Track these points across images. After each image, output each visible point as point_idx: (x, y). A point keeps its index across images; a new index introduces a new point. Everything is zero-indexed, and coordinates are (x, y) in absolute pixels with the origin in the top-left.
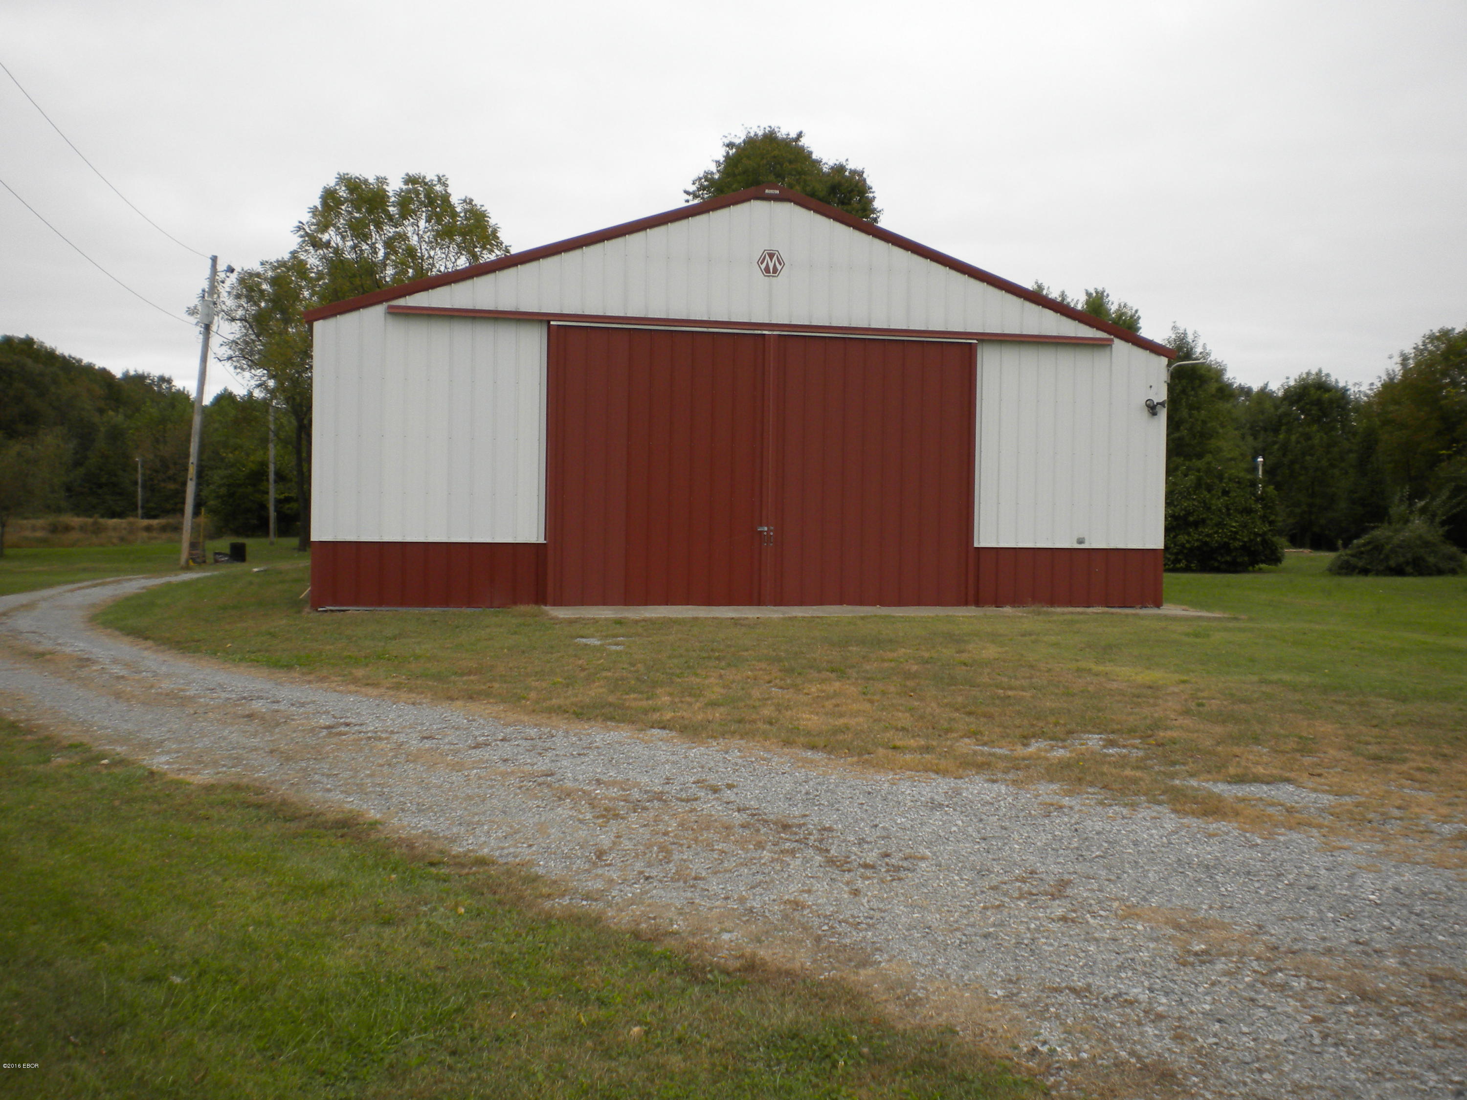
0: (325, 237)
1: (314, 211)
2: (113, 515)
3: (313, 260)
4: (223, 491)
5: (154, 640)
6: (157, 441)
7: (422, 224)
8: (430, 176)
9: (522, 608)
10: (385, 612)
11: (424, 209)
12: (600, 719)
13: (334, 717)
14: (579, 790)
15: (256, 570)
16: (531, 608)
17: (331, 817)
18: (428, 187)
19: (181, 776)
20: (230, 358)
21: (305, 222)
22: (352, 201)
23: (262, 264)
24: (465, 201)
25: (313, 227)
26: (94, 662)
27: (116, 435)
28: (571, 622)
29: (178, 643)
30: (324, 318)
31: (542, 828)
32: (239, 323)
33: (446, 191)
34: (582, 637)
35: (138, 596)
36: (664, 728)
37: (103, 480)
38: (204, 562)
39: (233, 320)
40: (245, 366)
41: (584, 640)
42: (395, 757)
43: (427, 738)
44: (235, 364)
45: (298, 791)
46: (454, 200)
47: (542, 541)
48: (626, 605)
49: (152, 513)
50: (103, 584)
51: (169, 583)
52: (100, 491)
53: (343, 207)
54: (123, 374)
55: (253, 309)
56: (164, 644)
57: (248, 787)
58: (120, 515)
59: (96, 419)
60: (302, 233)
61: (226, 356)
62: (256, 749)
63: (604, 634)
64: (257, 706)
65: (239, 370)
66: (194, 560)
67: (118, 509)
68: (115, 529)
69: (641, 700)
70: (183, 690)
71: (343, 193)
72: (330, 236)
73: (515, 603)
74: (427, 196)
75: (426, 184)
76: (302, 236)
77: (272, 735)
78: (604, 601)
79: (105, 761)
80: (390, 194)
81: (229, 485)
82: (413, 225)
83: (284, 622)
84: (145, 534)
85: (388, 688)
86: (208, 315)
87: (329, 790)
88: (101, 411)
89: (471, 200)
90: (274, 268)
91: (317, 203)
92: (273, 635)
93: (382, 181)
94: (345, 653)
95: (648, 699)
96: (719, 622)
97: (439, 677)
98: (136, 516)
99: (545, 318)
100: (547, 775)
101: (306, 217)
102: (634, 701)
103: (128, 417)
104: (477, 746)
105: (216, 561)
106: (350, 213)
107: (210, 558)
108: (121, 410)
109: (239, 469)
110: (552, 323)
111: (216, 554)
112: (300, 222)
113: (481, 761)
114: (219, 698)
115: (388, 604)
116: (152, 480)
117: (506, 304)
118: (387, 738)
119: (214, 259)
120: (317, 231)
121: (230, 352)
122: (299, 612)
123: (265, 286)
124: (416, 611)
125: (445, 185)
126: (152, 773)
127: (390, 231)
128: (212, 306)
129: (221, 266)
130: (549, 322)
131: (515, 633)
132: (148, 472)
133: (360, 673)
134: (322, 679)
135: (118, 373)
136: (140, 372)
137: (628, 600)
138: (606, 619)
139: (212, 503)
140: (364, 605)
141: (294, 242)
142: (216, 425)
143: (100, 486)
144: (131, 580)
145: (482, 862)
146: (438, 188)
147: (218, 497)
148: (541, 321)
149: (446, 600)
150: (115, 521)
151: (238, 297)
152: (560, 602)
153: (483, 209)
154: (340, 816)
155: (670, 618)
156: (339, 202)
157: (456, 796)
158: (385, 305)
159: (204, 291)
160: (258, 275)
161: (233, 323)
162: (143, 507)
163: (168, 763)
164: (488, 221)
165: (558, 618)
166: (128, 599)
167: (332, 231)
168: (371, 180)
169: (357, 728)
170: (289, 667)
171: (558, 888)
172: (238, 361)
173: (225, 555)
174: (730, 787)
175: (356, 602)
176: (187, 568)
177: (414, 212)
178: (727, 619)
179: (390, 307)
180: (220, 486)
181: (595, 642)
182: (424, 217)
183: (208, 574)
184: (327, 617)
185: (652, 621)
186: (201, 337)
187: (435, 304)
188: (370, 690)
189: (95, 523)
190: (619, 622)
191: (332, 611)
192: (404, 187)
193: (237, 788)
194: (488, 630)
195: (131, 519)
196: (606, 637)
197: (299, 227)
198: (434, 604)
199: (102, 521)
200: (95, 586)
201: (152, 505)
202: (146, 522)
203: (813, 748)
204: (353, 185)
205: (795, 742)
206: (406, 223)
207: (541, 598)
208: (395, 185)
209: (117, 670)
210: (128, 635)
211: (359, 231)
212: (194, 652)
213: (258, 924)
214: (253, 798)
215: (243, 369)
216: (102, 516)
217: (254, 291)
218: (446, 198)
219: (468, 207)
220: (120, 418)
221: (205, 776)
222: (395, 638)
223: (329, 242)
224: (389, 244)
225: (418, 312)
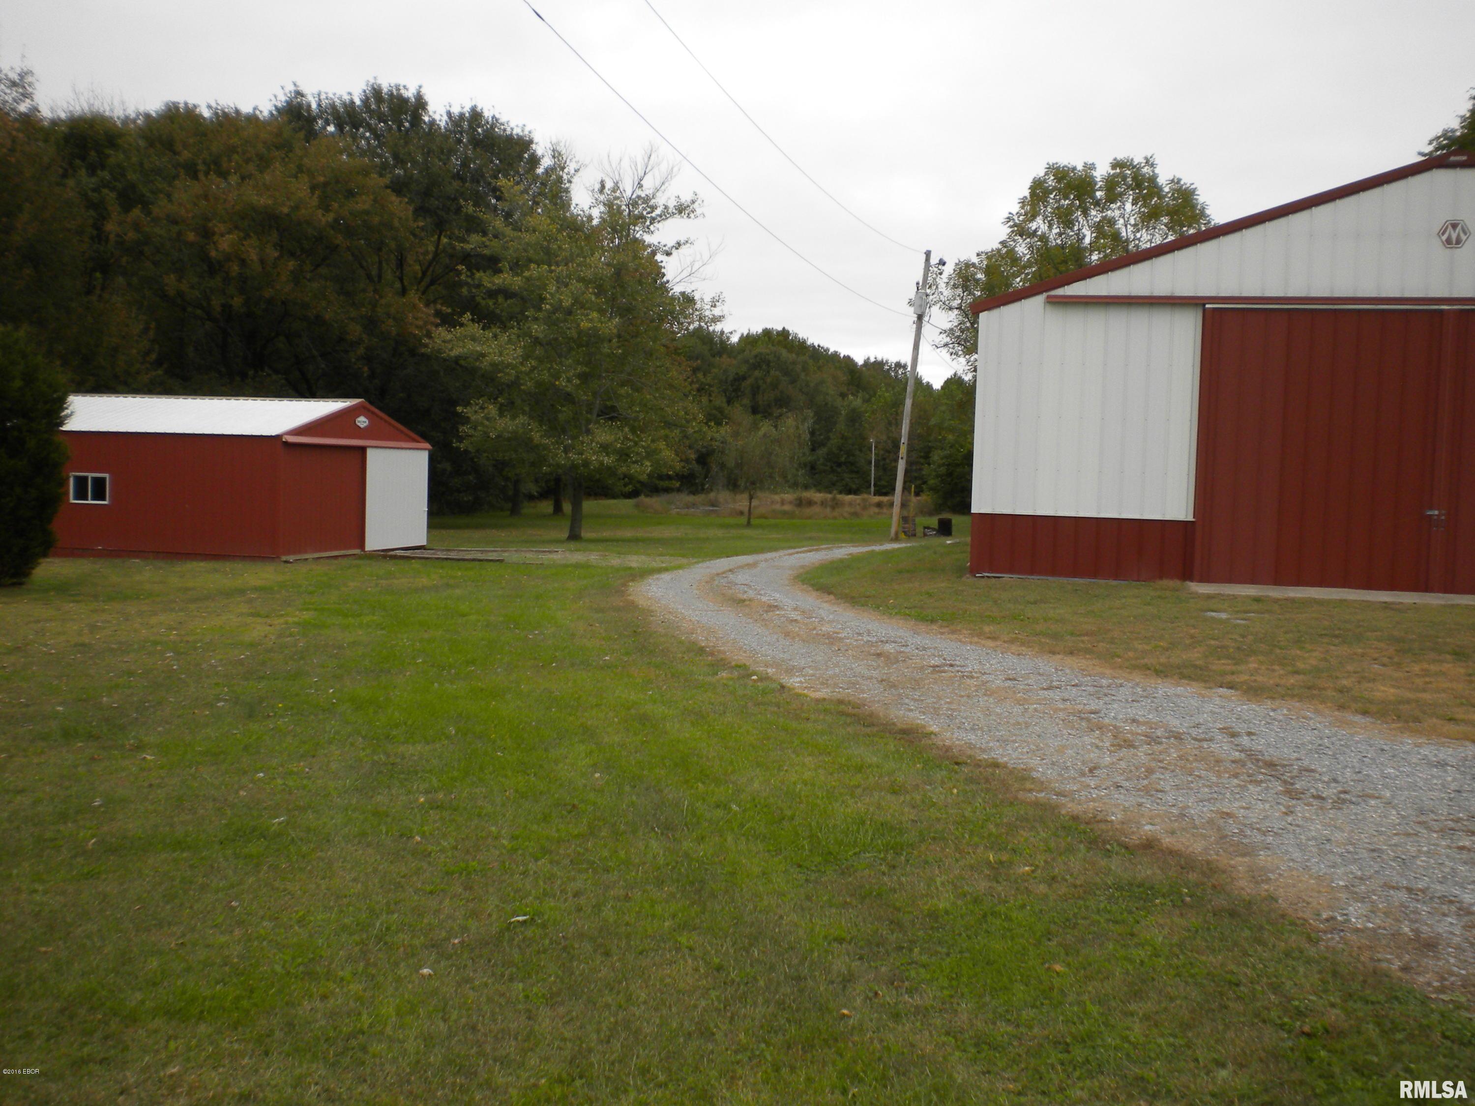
0: (1033, 226)
1: (1023, 202)
2: (850, 492)
3: (1022, 249)
4: (943, 470)
5: (835, 595)
6: (890, 423)
7: (1128, 206)
8: (1138, 159)
9: (1166, 583)
10: (1035, 580)
11: (1131, 192)
12: (1176, 677)
13: (944, 659)
14: (1112, 725)
15: (948, 542)
16: (1175, 583)
17: (900, 726)
18: (1136, 169)
19: (806, 691)
20: (946, 345)
21: (1014, 213)
22: (1059, 190)
23: (978, 255)
24: (1172, 181)
25: (1021, 218)
26: (782, 609)
27: (854, 418)
28: (1209, 597)
29: (853, 598)
30: (989, 309)
31: (1061, 750)
32: (956, 312)
33: (1153, 172)
34: (1213, 611)
35: (841, 561)
36: (1231, 688)
37: (843, 459)
38: (915, 535)
39: (951, 309)
40: (960, 353)
41: (1213, 614)
42: (977, 691)
43: (1010, 679)
44: (951, 350)
45: (887, 709)
46: (1162, 180)
47: (1190, 518)
48: (1275, 585)
49: (884, 491)
50: (817, 550)
51: (873, 551)
52: (839, 470)
53: (1052, 196)
54: (865, 361)
55: (970, 300)
56: (842, 598)
57: (849, 702)
58: (856, 492)
59: (839, 402)
60: (1011, 223)
61: (942, 343)
62: (871, 678)
63: (1236, 609)
64: (889, 648)
65: (954, 357)
66: (905, 532)
67: (854, 486)
68: (850, 504)
69: (1228, 665)
70: (838, 633)
71: (1051, 182)
72: (1039, 225)
73: (1161, 578)
74: (1134, 178)
75: (1134, 167)
76: (1011, 227)
77: (889, 669)
78: (1253, 580)
79: (755, 677)
80: (1098, 179)
81: (948, 465)
82: (1119, 208)
83: (943, 585)
84: (876, 510)
85: (1004, 642)
86: (921, 306)
87: (912, 710)
88: (843, 395)
89: (1179, 180)
90: (989, 258)
91: (1027, 193)
92: (930, 595)
93: (1091, 167)
94: (988, 613)
95: (1235, 664)
96: (1368, 604)
97: (1055, 636)
98: (870, 493)
99: (1203, 302)
100: (1092, 713)
101: (1015, 208)
102: (1219, 665)
103: (867, 401)
104: (1049, 688)
105: (925, 535)
106: (1058, 201)
107: (920, 530)
108: (860, 395)
109: (958, 450)
110: (1207, 306)
111: (925, 528)
112: (1010, 213)
113: (1045, 699)
114: (862, 640)
115: (1040, 573)
116: (884, 459)
117: (1162, 289)
118: (978, 678)
119: (928, 254)
120: (1024, 221)
121: (948, 339)
122: (961, 577)
123: (980, 276)
124: (1063, 580)
125: (1152, 165)
126: (783, 687)
127: (1095, 215)
128: (924, 297)
129: (934, 260)
130: (1204, 305)
131: (1149, 604)
132: (882, 452)
133: (987, 629)
134: (953, 632)
135: (860, 360)
136: (879, 359)
137: (1278, 580)
138: (1248, 597)
139: (932, 482)
140: (1019, 573)
141: (1003, 232)
142: (943, 408)
143: (839, 465)
144: (842, 547)
145: (996, 765)
146: (1146, 170)
147: (937, 476)
148: (1196, 305)
149: (1094, 572)
150: (850, 497)
151: (955, 287)
152: (1206, 578)
153: (1193, 187)
154: (905, 727)
155: (1315, 599)
156: (1047, 192)
157: (1008, 722)
158: (1045, 295)
159: (918, 284)
160: (974, 265)
161: (950, 312)
162: (875, 485)
163: (801, 682)
164: (1197, 200)
165: (1197, 593)
166: (832, 562)
167: (1039, 219)
168: (1080, 167)
169: (959, 668)
170: (933, 621)
171: (1042, 786)
172: (953, 348)
173: (934, 529)
174: (1249, 734)
175: (1011, 570)
176: (896, 539)
177: (1121, 194)
178: (1380, 602)
179: (1048, 297)
180: (939, 466)
181: (1224, 616)
182: (1130, 200)
183: (909, 545)
184: (983, 582)
185: (1293, 601)
186: (915, 326)
187: (1092, 292)
188: (990, 643)
189: (834, 499)
190: (1257, 600)
191: (988, 577)
192: (1112, 172)
193: (840, 702)
194: (1124, 600)
195: (865, 496)
196: (1237, 612)
197: (1008, 218)
198: (1082, 575)
199: (839, 496)
200: (810, 551)
201: (883, 483)
202: (877, 499)
203: (1365, 713)
204: (1061, 173)
205: (1349, 707)
206: (1113, 206)
207: (1187, 575)
208: (1102, 171)
209: (794, 615)
210: (817, 590)
211: (1065, 219)
212: (863, 605)
213: (805, 784)
214: (850, 710)
215: (956, 354)
216: (840, 493)
217: (969, 281)
218: (1153, 179)
219: (1176, 187)
220: (859, 402)
221: (823, 693)
222: (1035, 603)
223: (1036, 231)
224: (1098, 228)
225: (1074, 300)
